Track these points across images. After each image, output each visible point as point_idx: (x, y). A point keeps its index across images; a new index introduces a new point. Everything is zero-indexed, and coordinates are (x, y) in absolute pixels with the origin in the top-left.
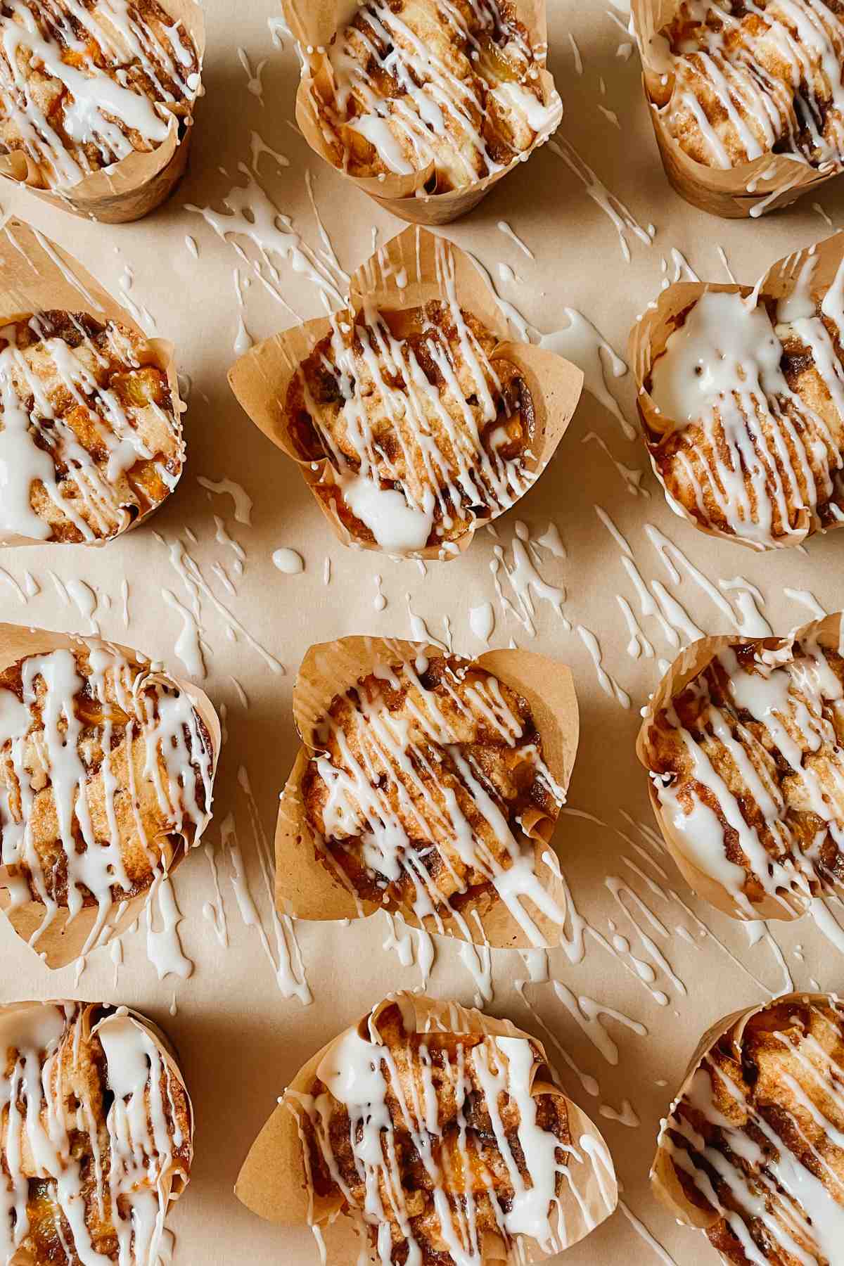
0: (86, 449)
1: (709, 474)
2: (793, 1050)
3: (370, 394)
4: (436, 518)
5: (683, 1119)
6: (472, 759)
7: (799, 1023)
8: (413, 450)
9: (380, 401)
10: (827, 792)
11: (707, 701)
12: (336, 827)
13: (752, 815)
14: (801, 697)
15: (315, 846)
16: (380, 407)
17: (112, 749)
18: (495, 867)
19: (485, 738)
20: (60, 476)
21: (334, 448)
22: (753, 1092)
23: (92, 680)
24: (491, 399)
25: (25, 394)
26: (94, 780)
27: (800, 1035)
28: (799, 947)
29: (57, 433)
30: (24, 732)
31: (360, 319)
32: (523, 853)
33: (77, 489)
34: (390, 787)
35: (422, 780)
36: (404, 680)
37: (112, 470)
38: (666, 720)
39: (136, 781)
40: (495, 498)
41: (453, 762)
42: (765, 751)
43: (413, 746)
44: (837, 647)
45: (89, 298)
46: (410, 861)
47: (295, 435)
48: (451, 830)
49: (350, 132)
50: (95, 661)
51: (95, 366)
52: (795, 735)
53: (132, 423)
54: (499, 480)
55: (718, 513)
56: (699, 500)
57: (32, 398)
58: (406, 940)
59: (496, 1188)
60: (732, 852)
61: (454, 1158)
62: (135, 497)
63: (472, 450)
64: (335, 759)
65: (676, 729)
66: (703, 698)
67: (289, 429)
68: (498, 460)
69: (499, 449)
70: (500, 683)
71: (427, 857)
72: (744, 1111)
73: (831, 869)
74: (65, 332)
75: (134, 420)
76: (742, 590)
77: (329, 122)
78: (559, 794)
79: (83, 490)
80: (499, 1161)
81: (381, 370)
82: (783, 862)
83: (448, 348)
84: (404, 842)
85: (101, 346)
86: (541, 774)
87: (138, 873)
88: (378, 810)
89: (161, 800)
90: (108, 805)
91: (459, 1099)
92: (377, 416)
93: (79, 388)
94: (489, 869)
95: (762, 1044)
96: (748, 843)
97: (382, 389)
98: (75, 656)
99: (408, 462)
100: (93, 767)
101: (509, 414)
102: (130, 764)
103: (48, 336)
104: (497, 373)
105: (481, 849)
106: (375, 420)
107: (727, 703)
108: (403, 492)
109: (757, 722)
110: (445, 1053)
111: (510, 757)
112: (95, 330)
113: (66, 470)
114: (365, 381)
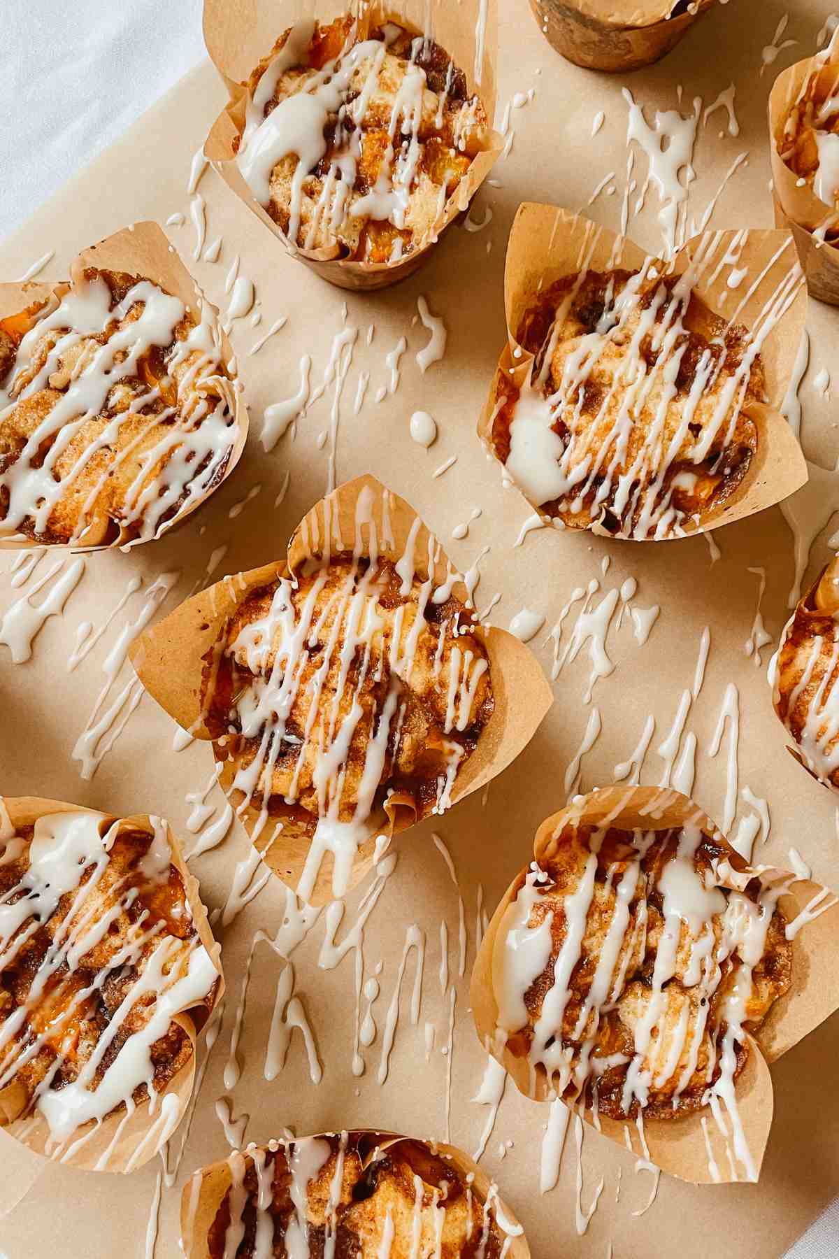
0: (358, 172)
1: (827, 676)
2: (418, 1206)
3: (619, 344)
4: (570, 492)
5: (272, 1166)
6: (403, 707)
7: (445, 1190)
8: (608, 419)
9: (621, 356)
10: (660, 1027)
11: (639, 857)
12: (243, 649)
13: (581, 981)
14: (718, 932)
15: (212, 648)
16: (616, 360)
17: (139, 412)
18: (334, 808)
19: (430, 701)
20: (317, 170)
21: (547, 360)
22: (351, 1205)
23: (179, 345)
24: (710, 444)
25: (355, 87)
26: (100, 422)
27: (436, 1200)
28: (509, 1144)
29: (349, 139)
30: (88, 333)
31: (670, 282)
32: (367, 822)
33: (319, 193)
34: (317, 658)
35: (347, 680)
36: (414, 593)
37: (359, 206)
38: (589, 836)
39: (130, 453)
40: (634, 525)
41: (387, 693)
42: (643, 945)
43: (368, 647)
44: (790, 922)
45: (478, 62)
46: (272, 735)
47: (528, 322)
48: (328, 742)
49: (811, 137)
50: (196, 335)
51: (430, 117)
52: (681, 956)
53: (412, 187)
54: (652, 514)
55: (802, 716)
56: (797, 690)
57: (357, 94)
58: (208, 809)
59: (66, 1061)
60: (533, 996)
61: (62, 1002)
62: (357, 244)
63: (655, 466)
64: (298, 596)
65: (590, 852)
66: (637, 851)
67: (528, 312)
68: (668, 497)
69: (676, 491)
70: (488, 672)
71: (289, 744)
72: (327, 1214)
73: (600, 1095)
74: (434, 73)
75: (417, 186)
76: (757, 814)
77: (801, 115)
78: (444, 801)
79: (323, 199)
80: (92, 1043)
81: (647, 335)
82: (567, 1047)
83: (717, 371)
84: (283, 715)
85: (450, 109)
86: (446, 777)
87: (58, 527)
88: (290, 666)
89: (134, 486)
90: (89, 451)
91: (116, 961)
92: (606, 366)
93: (400, 121)
94: (327, 805)
95: (398, 1175)
96: (554, 1000)
97: (633, 350)
98: (185, 317)
99: (593, 426)
100: (108, 412)
101: (713, 471)
102: (138, 438)
103: (419, 63)
104: (737, 428)
105: (336, 782)
106: (601, 367)
107: (652, 874)
108: (566, 447)
109: (662, 915)
110: (145, 914)
111: (434, 737)
112: (458, 94)
113: (326, 172)
114: (625, 331)
